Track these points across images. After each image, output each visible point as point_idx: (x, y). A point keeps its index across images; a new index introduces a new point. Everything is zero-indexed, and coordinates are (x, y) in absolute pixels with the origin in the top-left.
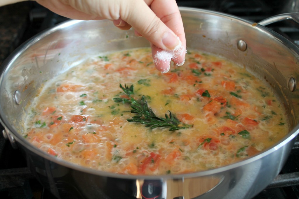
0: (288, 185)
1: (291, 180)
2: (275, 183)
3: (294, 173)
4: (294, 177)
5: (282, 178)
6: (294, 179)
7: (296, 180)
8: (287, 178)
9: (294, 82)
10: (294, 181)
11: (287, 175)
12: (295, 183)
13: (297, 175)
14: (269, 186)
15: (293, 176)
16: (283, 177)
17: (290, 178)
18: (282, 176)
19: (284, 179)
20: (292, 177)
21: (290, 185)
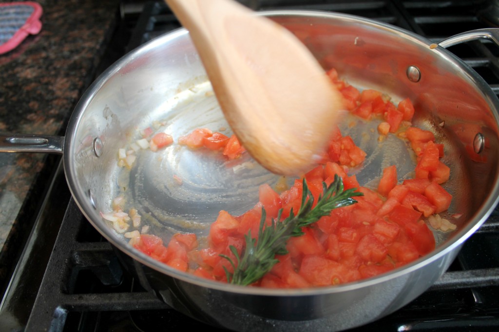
0: (458, 287)
1: (464, 280)
2: (441, 284)
3: (469, 272)
4: (468, 278)
5: (451, 277)
6: (468, 280)
7: (471, 282)
9: (481, 140)
10: (468, 282)
11: (459, 274)
12: (469, 285)
14: (431, 288)
15: (468, 275)
16: (453, 276)
17: (463, 278)
18: (451, 275)
19: (455, 278)
21: (462, 287)
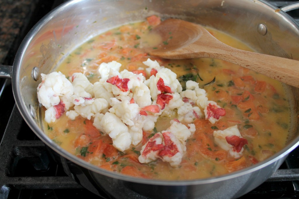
0: (283, 180)
1: (287, 176)
3: (291, 170)
4: (290, 174)
5: (278, 173)
6: (289, 176)
8: (283, 174)
10: (290, 177)
12: (290, 179)
13: (293, 171)
15: (290, 172)
19: (280, 174)
20: (288, 173)
21: (285, 180)
